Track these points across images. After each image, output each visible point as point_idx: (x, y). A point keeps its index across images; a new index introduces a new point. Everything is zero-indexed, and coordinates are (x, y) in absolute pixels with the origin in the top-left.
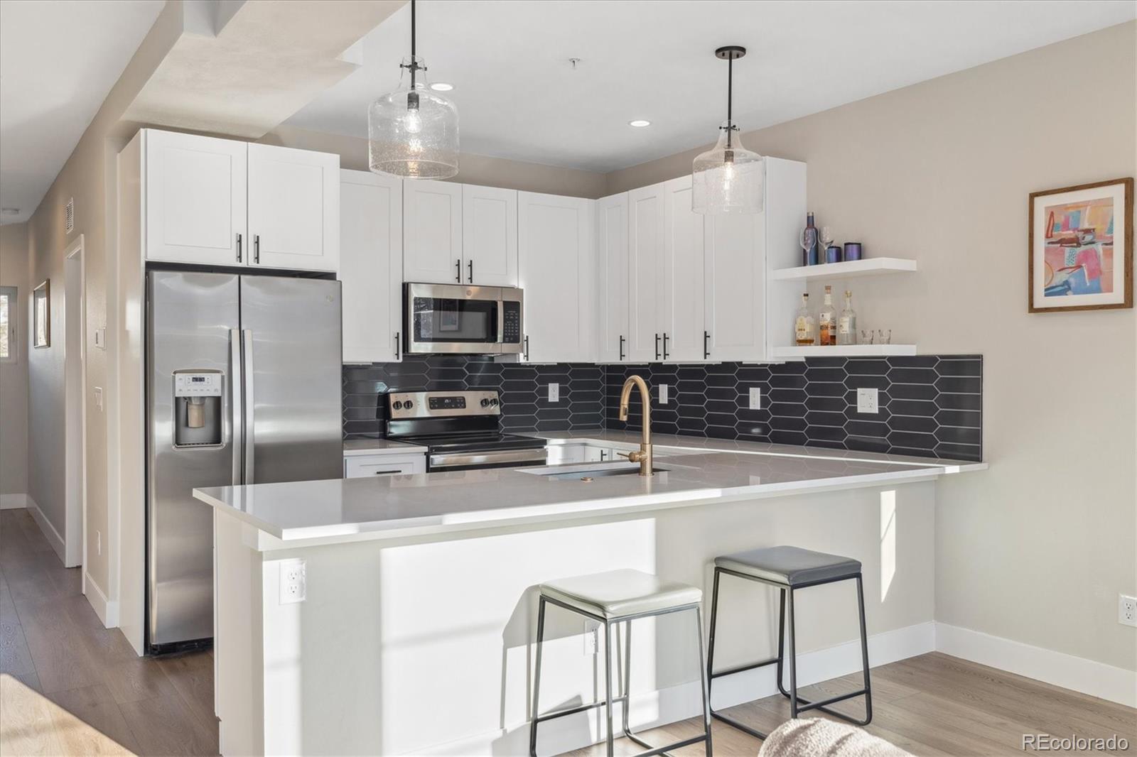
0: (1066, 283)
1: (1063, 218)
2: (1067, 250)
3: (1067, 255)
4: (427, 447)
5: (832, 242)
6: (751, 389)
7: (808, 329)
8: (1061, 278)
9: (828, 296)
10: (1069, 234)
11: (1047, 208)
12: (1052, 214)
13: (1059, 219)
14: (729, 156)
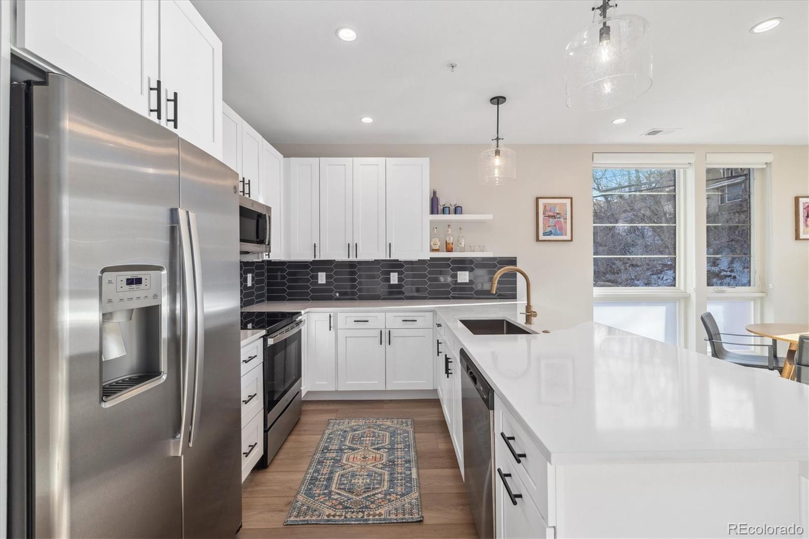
0: (551, 231)
1: (549, 208)
2: (551, 220)
3: (551, 221)
4: (265, 330)
5: (445, 205)
6: (391, 273)
7: (439, 244)
8: (548, 229)
9: (450, 229)
10: (551, 214)
11: (543, 204)
12: (545, 206)
13: (548, 208)
14: (497, 152)
